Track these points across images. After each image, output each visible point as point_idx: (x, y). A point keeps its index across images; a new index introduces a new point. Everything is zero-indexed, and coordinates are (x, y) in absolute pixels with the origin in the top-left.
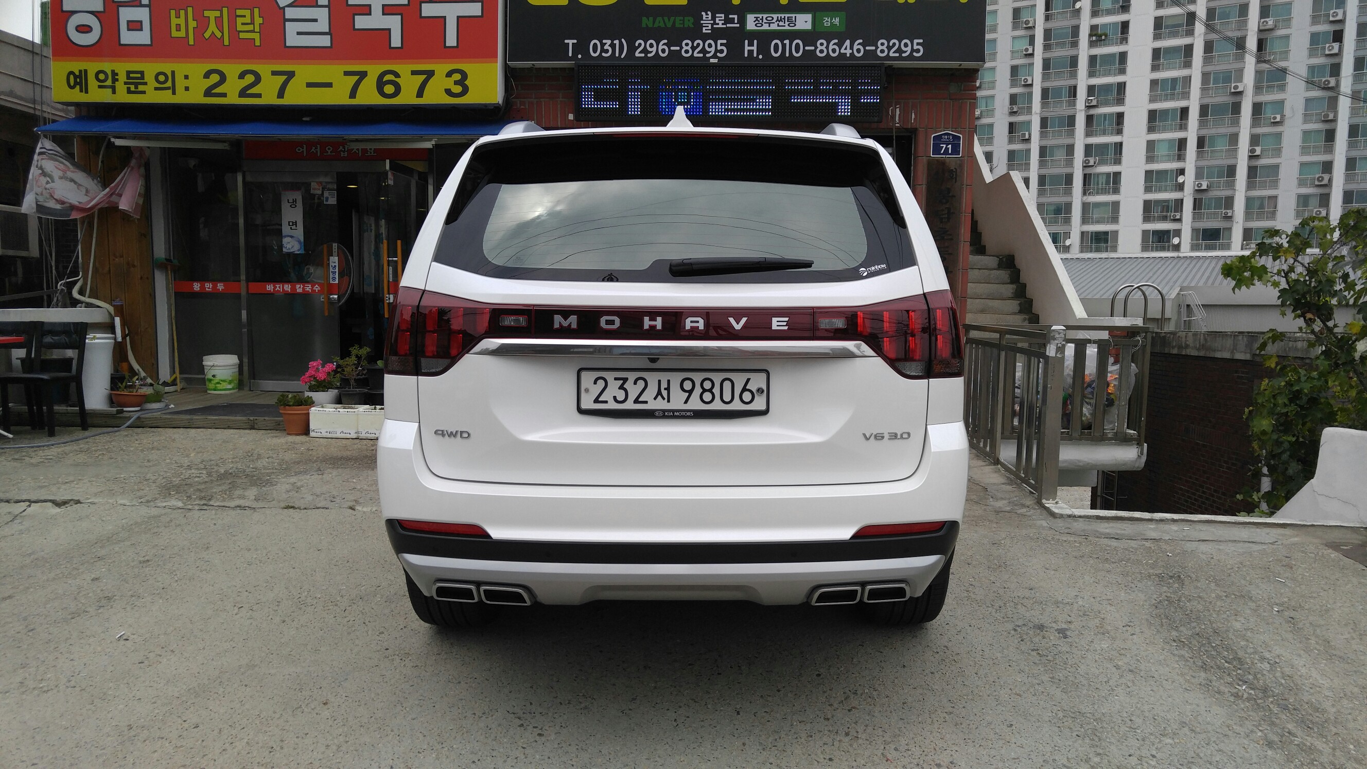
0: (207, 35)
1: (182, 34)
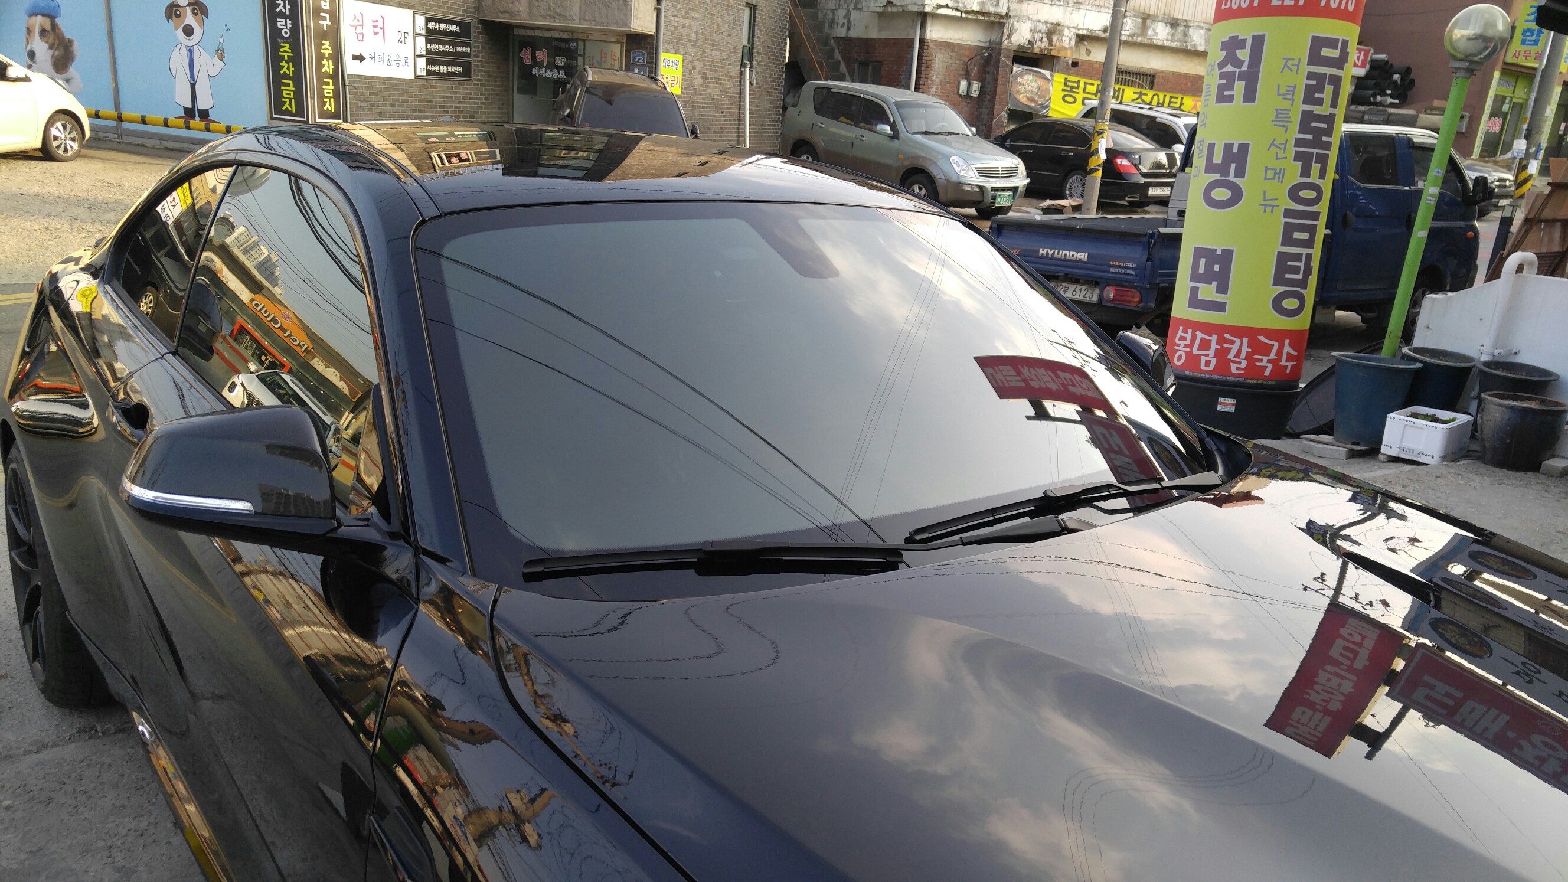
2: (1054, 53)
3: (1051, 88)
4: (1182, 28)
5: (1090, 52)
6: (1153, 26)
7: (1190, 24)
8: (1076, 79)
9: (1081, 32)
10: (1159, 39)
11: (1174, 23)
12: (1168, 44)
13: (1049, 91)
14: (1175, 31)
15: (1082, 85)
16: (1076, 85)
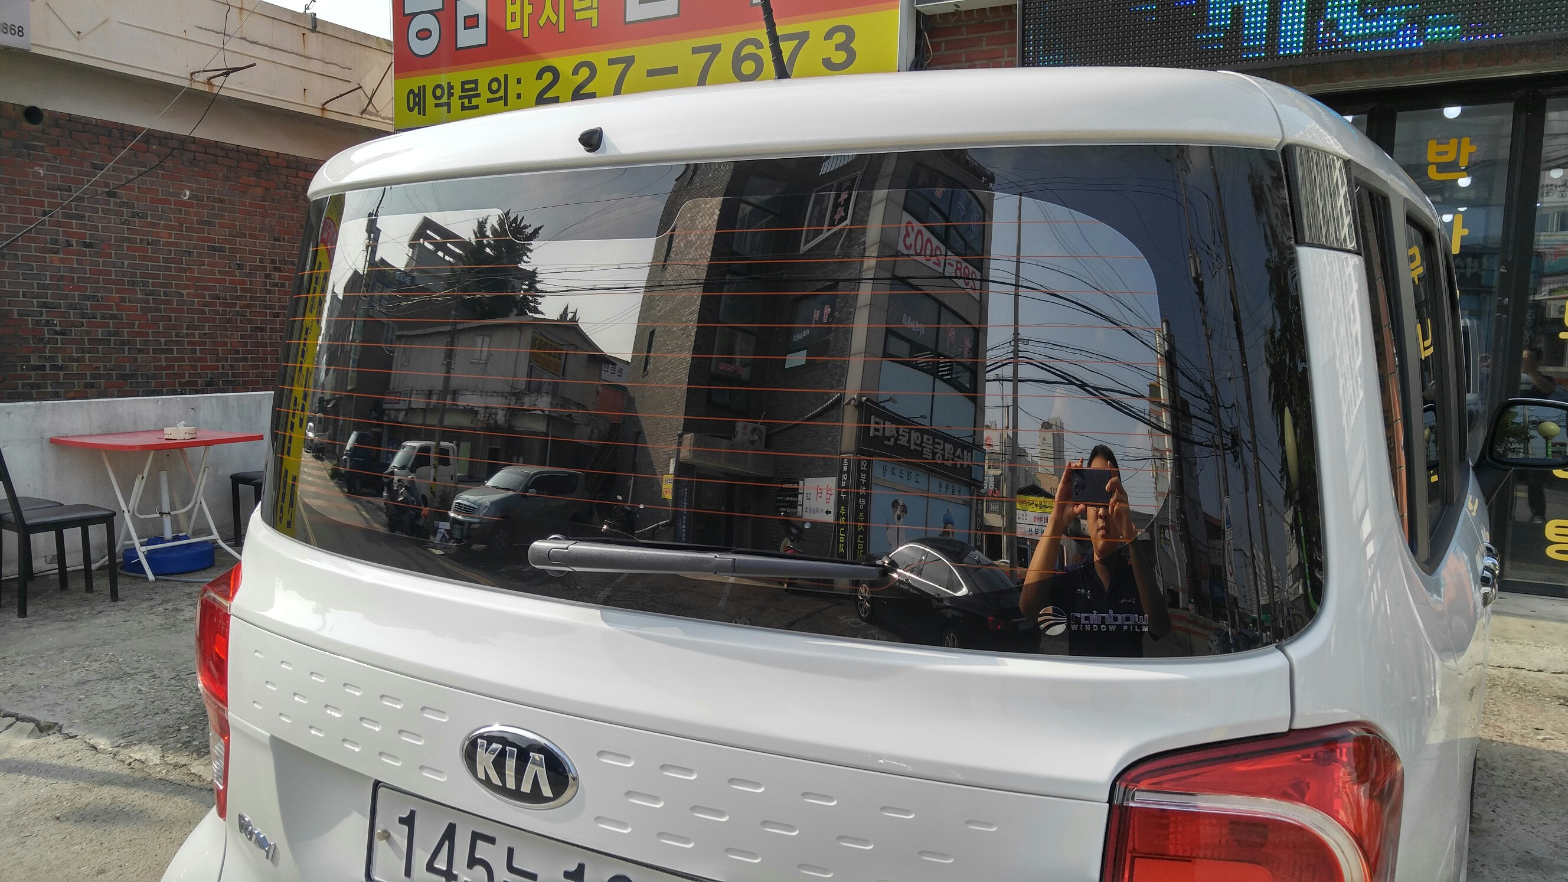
0: (542, 22)
1: (516, 25)
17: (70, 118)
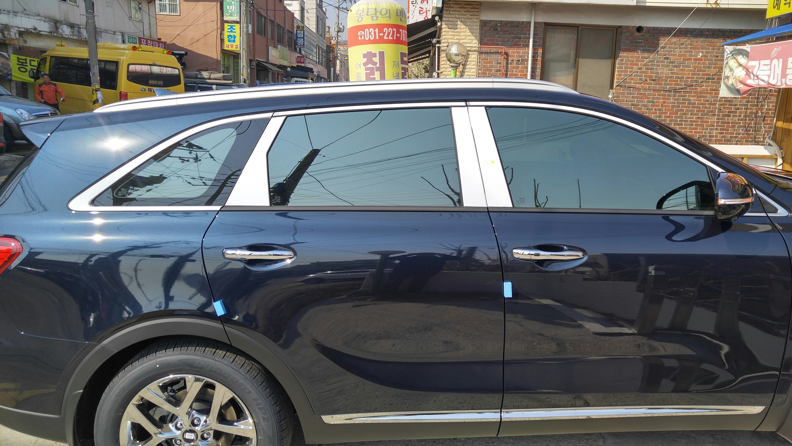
2: (7, 42)
3: (10, 63)
4: (77, 29)
5: (26, 41)
6: (61, 27)
7: (80, 27)
8: (24, 58)
9: (21, 29)
10: (66, 35)
11: (72, 26)
12: (71, 37)
13: (9, 65)
14: (74, 30)
15: (28, 62)
16: (25, 61)
17: (654, 29)
